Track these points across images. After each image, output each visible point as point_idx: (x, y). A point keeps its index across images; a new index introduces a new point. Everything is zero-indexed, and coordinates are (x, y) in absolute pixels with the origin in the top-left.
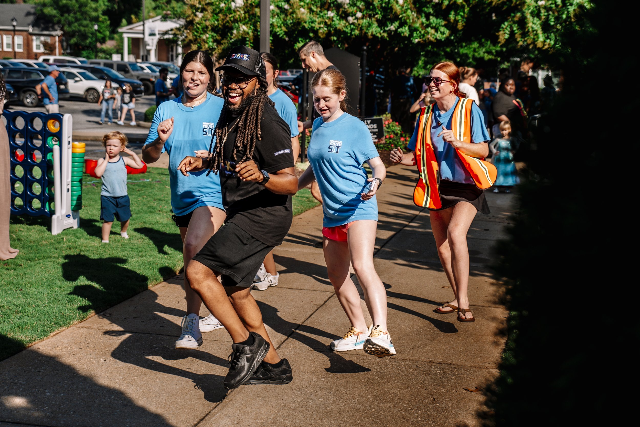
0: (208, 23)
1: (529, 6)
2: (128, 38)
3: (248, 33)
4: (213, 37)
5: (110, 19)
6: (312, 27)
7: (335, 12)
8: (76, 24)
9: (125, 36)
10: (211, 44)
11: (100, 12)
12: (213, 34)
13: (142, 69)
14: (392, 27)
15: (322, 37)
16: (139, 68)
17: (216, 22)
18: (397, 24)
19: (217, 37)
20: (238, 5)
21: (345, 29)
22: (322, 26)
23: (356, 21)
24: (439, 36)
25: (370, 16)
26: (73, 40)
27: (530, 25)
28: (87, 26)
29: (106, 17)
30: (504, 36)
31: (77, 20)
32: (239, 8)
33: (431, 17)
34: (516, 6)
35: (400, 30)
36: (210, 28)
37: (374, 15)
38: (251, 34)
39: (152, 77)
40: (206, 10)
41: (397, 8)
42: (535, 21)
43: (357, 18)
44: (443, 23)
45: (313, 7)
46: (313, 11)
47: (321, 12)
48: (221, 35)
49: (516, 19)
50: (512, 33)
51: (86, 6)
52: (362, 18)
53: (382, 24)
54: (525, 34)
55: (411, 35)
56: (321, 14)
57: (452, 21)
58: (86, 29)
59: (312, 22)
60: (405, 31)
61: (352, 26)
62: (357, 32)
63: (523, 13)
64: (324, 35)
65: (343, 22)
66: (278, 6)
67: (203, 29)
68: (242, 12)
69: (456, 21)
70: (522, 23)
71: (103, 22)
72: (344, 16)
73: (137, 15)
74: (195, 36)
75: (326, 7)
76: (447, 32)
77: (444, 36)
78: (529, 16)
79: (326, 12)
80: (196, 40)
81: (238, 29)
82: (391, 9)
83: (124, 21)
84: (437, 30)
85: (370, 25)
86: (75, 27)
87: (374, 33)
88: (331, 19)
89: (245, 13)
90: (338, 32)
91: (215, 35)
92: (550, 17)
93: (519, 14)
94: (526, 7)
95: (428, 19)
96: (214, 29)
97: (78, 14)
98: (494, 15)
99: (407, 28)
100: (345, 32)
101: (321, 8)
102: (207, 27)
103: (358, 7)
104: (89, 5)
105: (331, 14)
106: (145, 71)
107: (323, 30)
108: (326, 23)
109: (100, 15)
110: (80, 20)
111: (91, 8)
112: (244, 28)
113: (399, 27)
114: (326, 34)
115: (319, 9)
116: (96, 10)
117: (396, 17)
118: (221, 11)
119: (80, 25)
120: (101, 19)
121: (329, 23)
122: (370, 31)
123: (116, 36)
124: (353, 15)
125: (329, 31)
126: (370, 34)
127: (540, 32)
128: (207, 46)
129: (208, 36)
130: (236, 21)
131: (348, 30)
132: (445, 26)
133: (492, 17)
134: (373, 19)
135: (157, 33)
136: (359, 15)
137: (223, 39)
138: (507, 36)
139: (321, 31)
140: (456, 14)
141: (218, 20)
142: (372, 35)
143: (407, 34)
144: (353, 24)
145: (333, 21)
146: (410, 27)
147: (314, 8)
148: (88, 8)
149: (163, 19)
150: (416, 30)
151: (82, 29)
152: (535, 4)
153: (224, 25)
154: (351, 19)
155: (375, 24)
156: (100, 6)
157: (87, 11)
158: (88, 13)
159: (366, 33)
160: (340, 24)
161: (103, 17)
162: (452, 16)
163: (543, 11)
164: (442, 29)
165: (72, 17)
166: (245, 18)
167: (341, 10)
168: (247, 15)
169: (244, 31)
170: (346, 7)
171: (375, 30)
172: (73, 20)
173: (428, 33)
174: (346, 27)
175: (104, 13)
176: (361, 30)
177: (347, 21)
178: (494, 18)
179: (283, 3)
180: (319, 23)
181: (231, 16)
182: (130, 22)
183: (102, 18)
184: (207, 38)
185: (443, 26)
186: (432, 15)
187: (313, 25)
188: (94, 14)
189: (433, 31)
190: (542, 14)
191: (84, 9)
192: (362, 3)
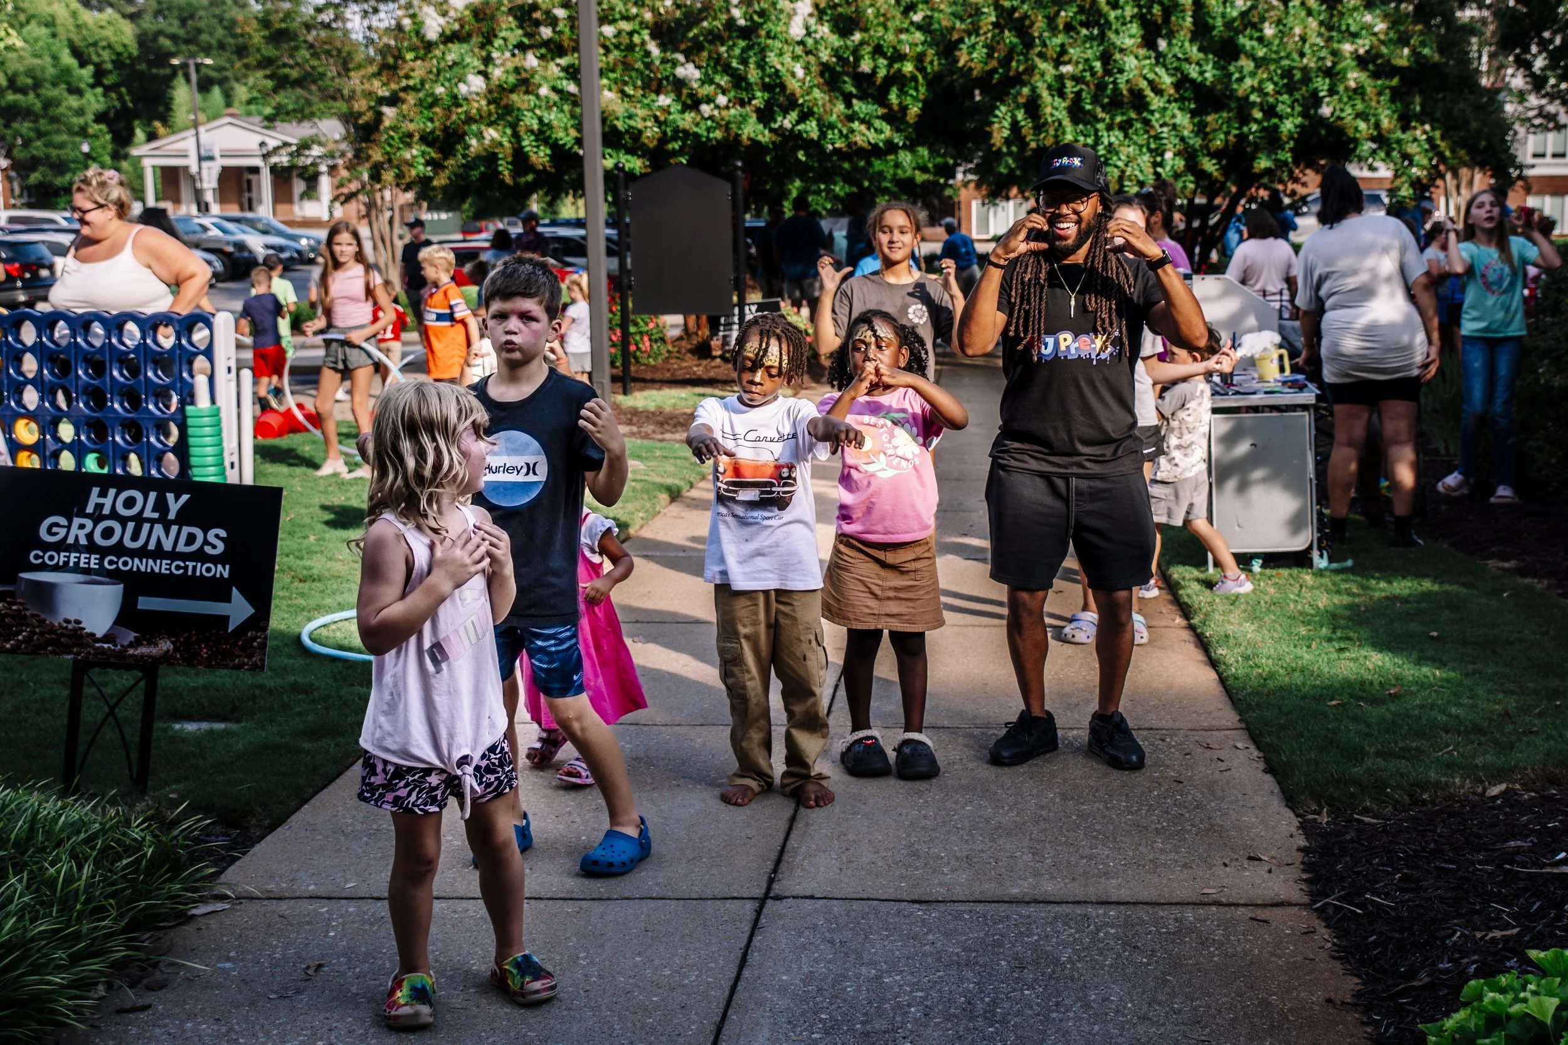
0: (412, 127)
1: (1043, 75)
2: (154, 167)
3: (501, 144)
4: (423, 153)
5: (111, 131)
6: (631, 127)
7: (673, 95)
8: (39, 143)
9: (147, 163)
10: (421, 168)
11: (90, 117)
12: (423, 148)
13: (205, 229)
14: (787, 122)
15: (651, 145)
16: (198, 228)
17: (429, 124)
18: (794, 115)
19: (433, 155)
20: (473, 89)
21: (695, 129)
22: (649, 124)
23: (716, 113)
24: (872, 136)
25: (742, 103)
26: (35, 177)
27: (1048, 110)
28: (61, 146)
29: (103, 127)
30: (1000, 132)
31: (40, 134)
32: (478, 94)
33: (855, 101)
34: (1019, 75)
35: (801, 127)
36: (417, 137)
37: (750, 100)
38: (506, 144)
39: (228, 243)
40: (403, 101)
41: (793, 85)
42: (1056, 104)
43: (717, 107)
44: (881, 111)
45: (626, 89)
46: (629, 96)
47: (644, 96)
48: (440, 150)
49: (1021, 100)
50: (1015, 126)
51: (58, 104)
52: (727, 108)
53: (765, 116)
54: (1039, 127)
55: (823, 135)
56: (646, 101)
57: (896, 108)
58: (62, 152)
59: (630, 117)
60: (811, 129)
61: (709, 123)
62: (718, 134)
63: (1034, 89)
64: (655, 142)
65: (689, 116)
66: (554, 89)
67: (401, 139)
68: (484, 103)
69: (904, 109)
70: (1033, 107)
71: (96, 137)
72: (692, 103)
73: (165, 121)
74: (388, 153)
75: (654, 86)
76: (887, 128)
77: (882, 136)
78: (1045, 94)
79: (653, 96)
80: (390, 161)
81: (480, 136)
82: (783, 86)
83: (140, 134)
84: (869, 125)
85: (744, 119)
86: (37, 148)
87: (752, 135)
88: (666, 110)
89: (489, 103)
90: (680, 134)
91: (429, 150)
92: (1084, 94)
93: (1026, 91)
94: (1037, 77)
95: (849, 105)
96: (426, 139)
97: (42, 121)
98: (977, 92)
99: (814, 124)
100: (697, 136)
101: (643, 88)
102: (410, 135)
103: (718, 86)
104: (65, 104)
105: (664, 100)
106: (210, 233)
107: (651, 133)
108: (656, 118)
109: (91, 123)
110: (47, 133)
111: (70, 108)
112: (491, 133)
113: (798, 123)
114: (660, 140)
115: (641, 92)
116: (80, 112)
117: (791, 103)
118: (436, 101)
119: (46, 145)
120: (90, 131)
121: (662, 118)
122: (746, 131)
123: (125, 165)
124: (709, 100)
125: (664, 133)
126: (745, 137)
127: (1066, 122)
128: (414, 173)
129: (415, 152)
130: (470, 120)
131: (701, 131)
132: (883, 117)
133: (973, 96)
134: (748, 108)
135: (217, 154)
136: (722, 100)
137: (446, 158)
138: (1006, 133)
139: (649, 133)
140: (902, 92)
141: (431, 120)
142: (749, 139)
143: (815, 135)
144: (711, 118)
145: (669, 113)
146: (819, 121)
147: (629, 90)
148: (62, 110)
149: (266, 123)
150: (831, 126)
151: (54, 152)
152: (1053, 72)
153: (446, 129)
154: (706, 109)
155: (753, 118)
156: (89, 103)
157: (62, 115)
158: (64, 119)
159: (738, 135)
160: (687, 121)
161: (96, 127)
162: (893, 97)
163: (1069, 84)
164: (878, 123)
165: (30, 129)
166: (490, 114)
167: (685, 91)
168: (492, 107)
169: (493, 140)
170: (695, 85)
171: (752, 130)
172: (32, 134)
173: (852, 131)
174: (697, 125)
175: (100, 118)
176: (727, 127)
177: (698, 111)
178: (978, 98)
179: (565, 82)
180: (644, 120)
181: (460, 110)
182: (152, 137)
183: (94, 128)
184: (414, 157)
185: (878, 117)
186: (856, 96)
187: (632, 123)
188: (77, 121)
189: (863, 128)
190: (1068, 90)
191: (52, 112)
192: (726, 78)
